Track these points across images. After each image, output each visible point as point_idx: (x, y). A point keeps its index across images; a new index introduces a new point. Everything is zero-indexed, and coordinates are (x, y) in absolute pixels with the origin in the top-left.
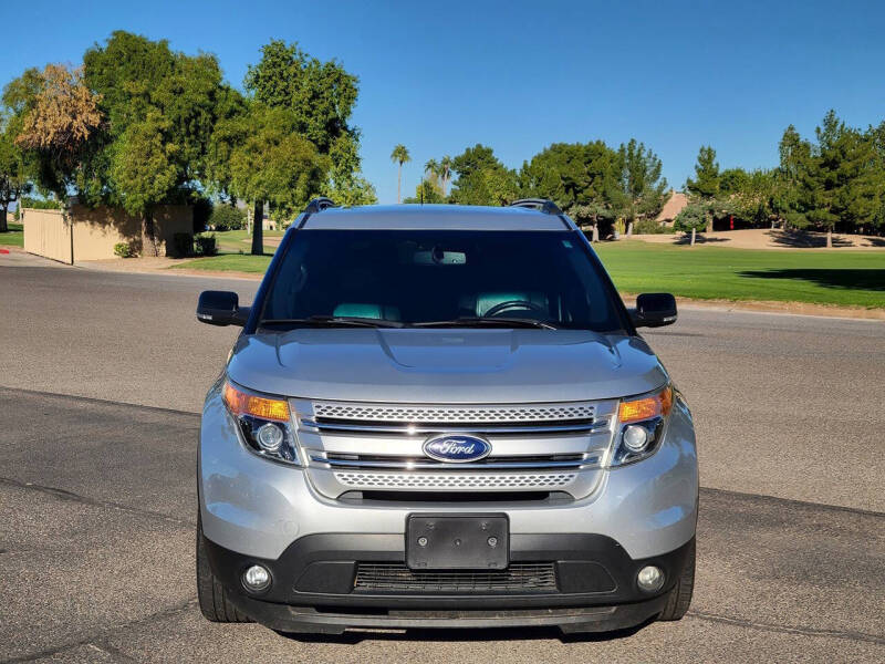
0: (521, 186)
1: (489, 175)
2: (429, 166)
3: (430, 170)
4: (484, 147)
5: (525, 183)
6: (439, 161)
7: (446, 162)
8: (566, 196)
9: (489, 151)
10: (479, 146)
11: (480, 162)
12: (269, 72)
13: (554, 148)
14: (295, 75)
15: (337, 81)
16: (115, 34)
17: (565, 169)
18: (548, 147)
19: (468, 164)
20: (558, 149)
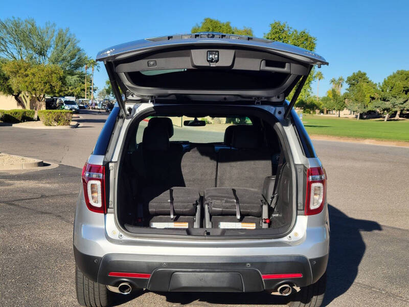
0: (383, 91)
1: (365, 85)
2: (332, 81)
3: (332, 83)
4: (362, 72)
5: (385, 90)
6: (337, 79)
7: (341, 79)
8: (405, 96)
9: (365, 74)
10: (360, 72)
11: (360, 79)
12: (273, 36)
13: (398, 72)
14: (285, 38)
15: (307, 40)
16: (205, 20)
17: (405, 83)
18: (395, 72)
19: (354, 80)
20: (400, 73)
